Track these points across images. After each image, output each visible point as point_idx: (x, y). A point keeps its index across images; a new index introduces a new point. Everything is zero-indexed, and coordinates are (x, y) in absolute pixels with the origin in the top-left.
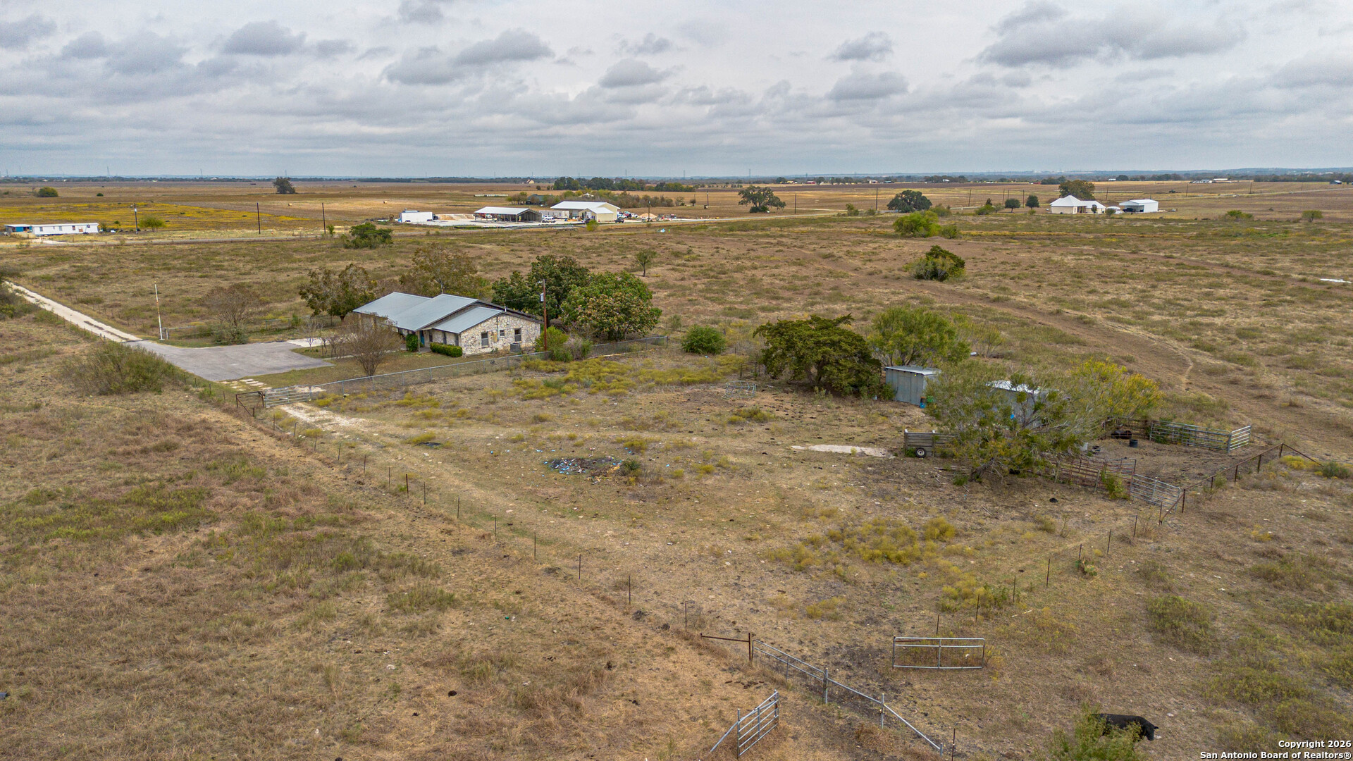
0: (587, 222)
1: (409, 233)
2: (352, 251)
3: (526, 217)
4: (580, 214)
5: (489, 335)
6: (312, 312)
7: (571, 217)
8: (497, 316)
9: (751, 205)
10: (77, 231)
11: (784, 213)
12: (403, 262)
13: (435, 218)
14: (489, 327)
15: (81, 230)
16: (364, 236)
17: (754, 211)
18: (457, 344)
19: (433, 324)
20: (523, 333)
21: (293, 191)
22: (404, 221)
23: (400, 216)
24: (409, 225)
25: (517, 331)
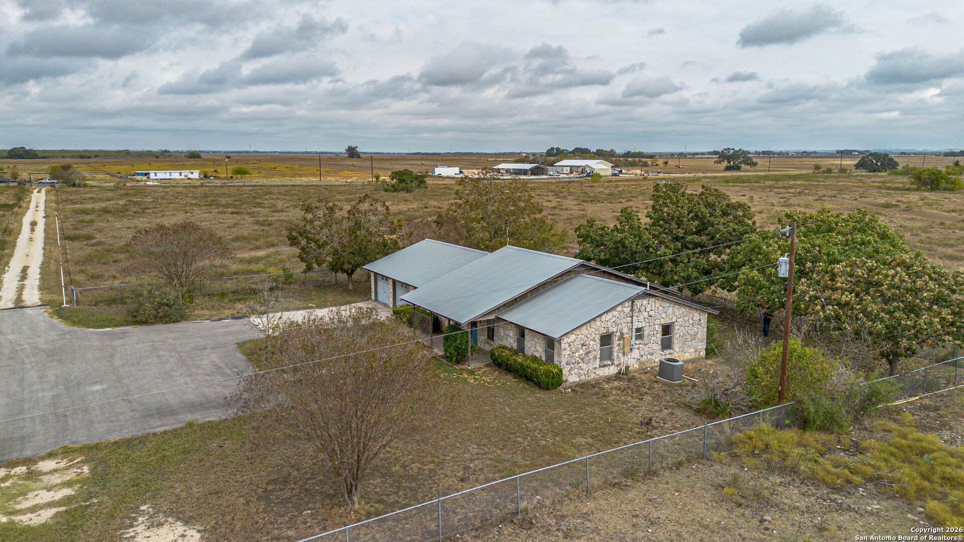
0: (588, 175)
1: (441, 182)
2: (390, 194)
3: (534, 172)
4: (580, 170)
5: (616, 341)
6: (303, 265)
7: (571, 172)
8: (632, 300)
9: (725, 164)
10: (183, 177)
11: (755, 171)
12: (436, 204)
13: (461, 172)
14: (613, 322)
15: (186, 176)
16: (402, 181)
17: (728, 169)
18: (550, 358)
19: (498, 309)
20: (677, 331)
21: (359, 157)
22: (436, 174)
23: (433, 171)
24: (440, 176)
25: (667, 329)
